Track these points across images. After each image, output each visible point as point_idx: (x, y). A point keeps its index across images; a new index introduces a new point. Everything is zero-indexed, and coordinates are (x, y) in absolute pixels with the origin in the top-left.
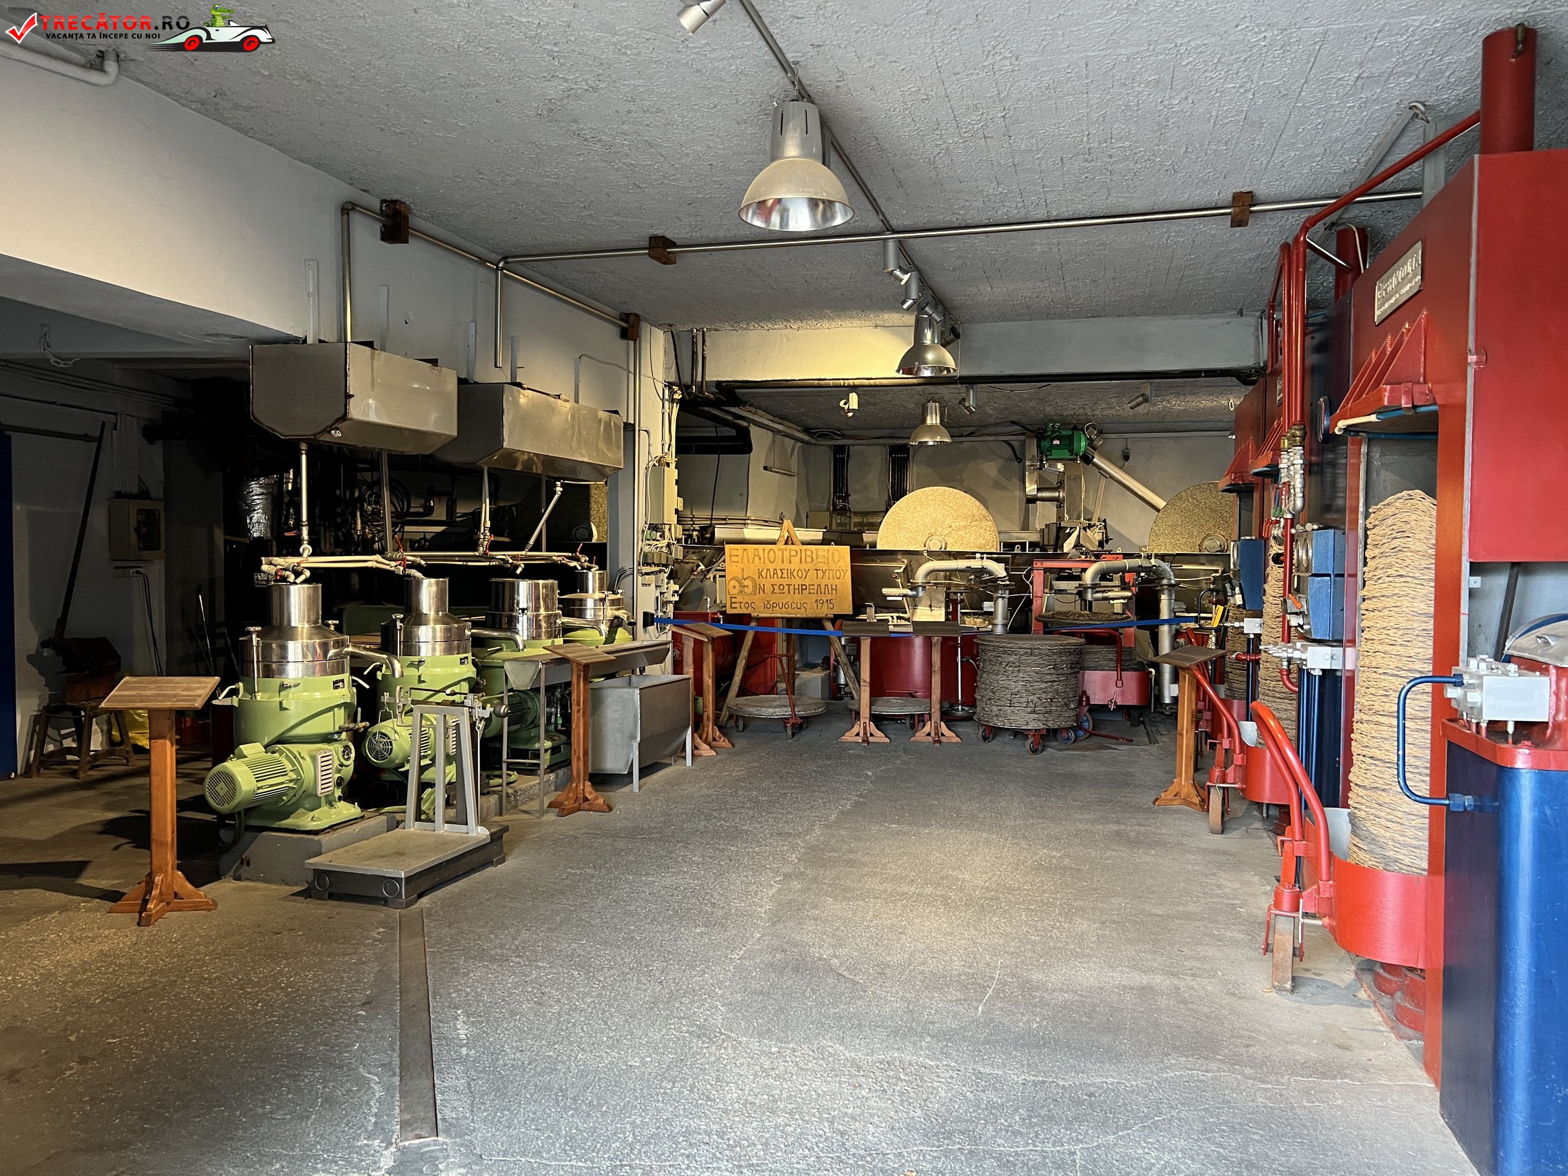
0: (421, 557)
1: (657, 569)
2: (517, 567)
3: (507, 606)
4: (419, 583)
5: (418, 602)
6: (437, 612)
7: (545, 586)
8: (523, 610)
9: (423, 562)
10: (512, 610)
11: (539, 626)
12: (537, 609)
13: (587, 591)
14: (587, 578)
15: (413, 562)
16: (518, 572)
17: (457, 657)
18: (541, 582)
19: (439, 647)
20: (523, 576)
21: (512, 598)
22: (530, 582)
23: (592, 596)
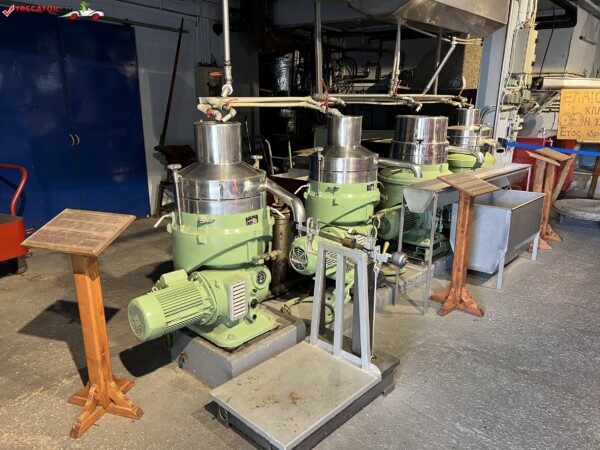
0: (342, 98)
1: (511, 107)
2: (416, 106)
3: (408, 137)
4: (338, 120)
5: (337, 137)
6: (352, 146)
7: (439, 122)
8: (420, 141)
9: (343, 103)
10: (411, 140)
11: (430, 153)
12: (431, 139)
13: (464, 124)
14: (466, 114)
15: (335, 102)
16: (418, 109)
17: (365, 185)
18: (436, 118)
19: (351, 176)
20: (421, 113)
21: (412, 131)
22: (427, 118)
23: (468, 128)
